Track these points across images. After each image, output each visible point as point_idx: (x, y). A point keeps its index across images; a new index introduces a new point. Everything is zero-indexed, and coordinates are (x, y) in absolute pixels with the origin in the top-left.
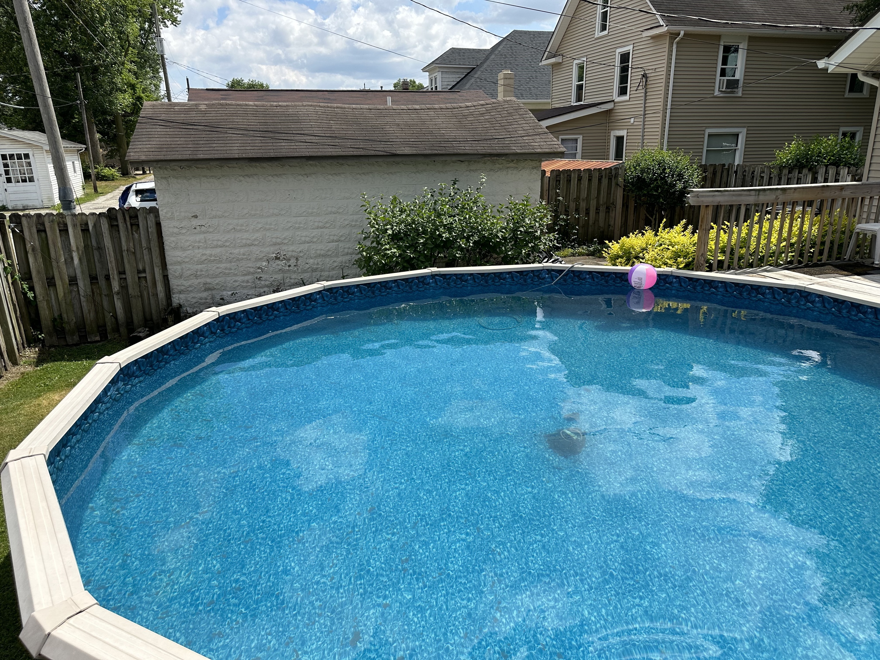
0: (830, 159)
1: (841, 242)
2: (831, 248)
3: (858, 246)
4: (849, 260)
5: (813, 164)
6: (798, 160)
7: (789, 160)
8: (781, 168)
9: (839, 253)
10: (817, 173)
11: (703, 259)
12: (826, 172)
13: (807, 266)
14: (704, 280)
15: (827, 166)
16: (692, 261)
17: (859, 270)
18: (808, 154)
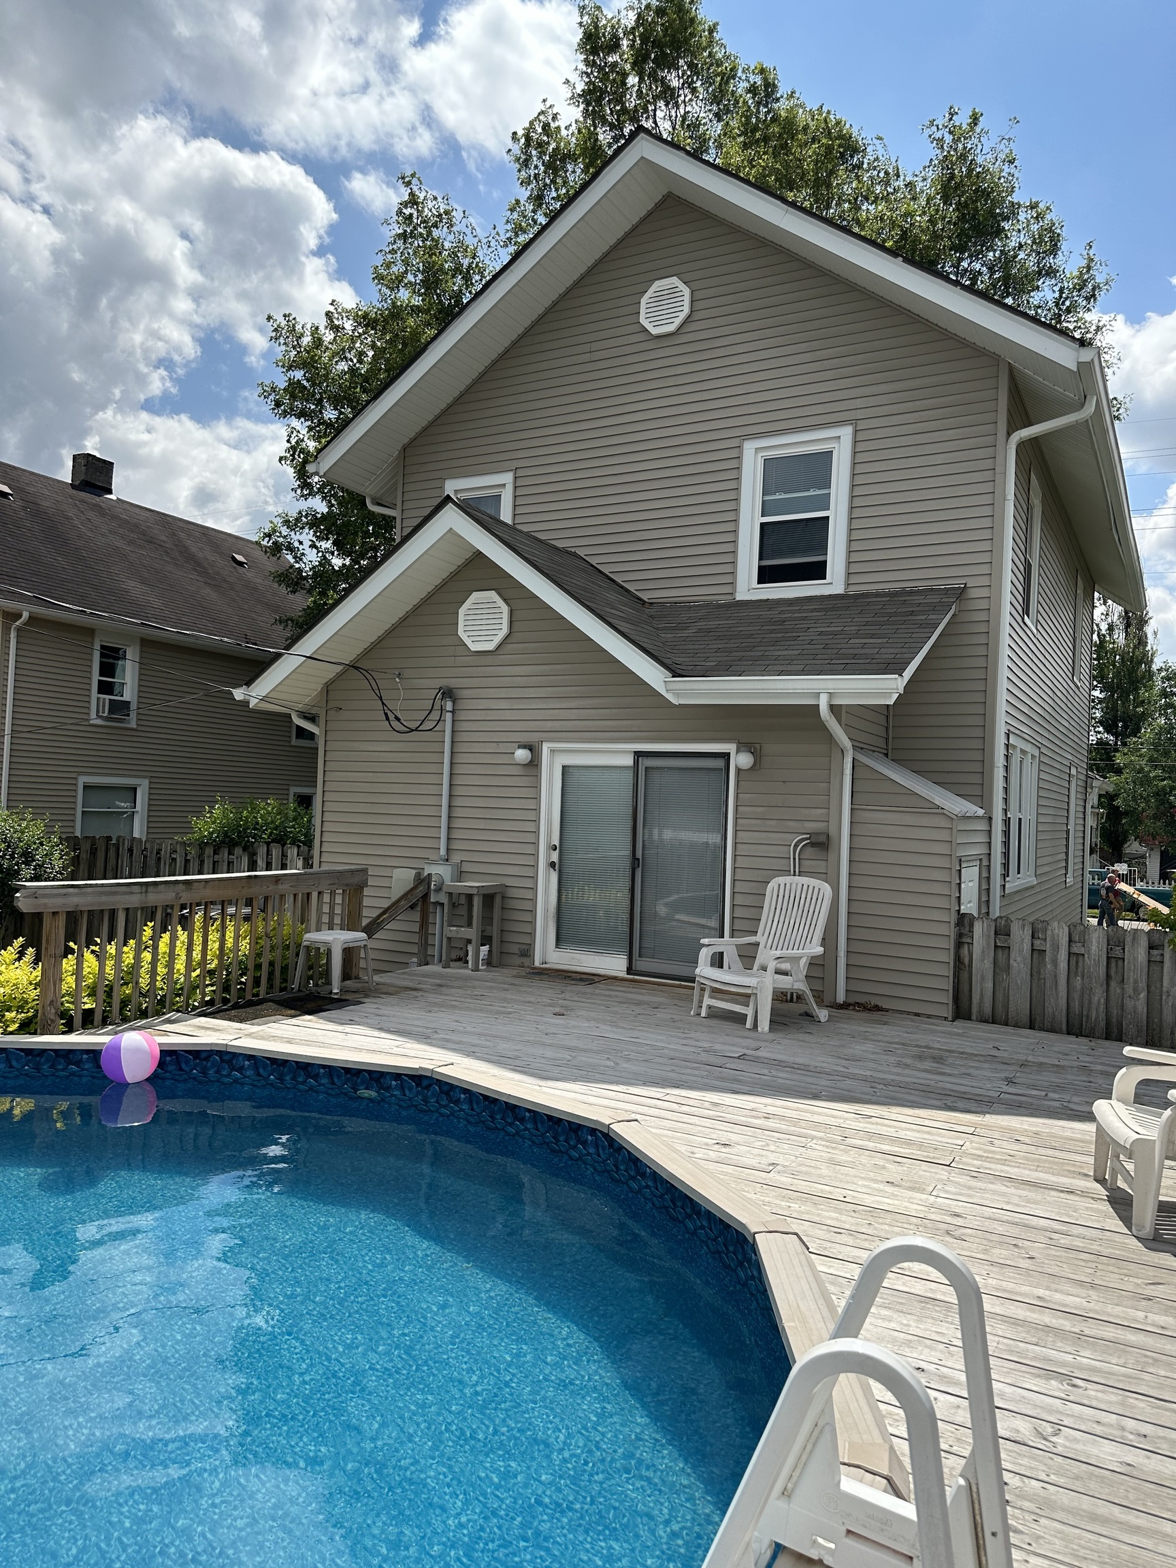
0: (271, 833)
1: (285, 962)
2: (271, 974)
3: (310, 968)
4: (299, 990)
5: (248, 841)
6: (226, 833)
7: (212, 833)
8: (202, 845)
9: (285, 980)
10: (255, 854)
11: (53, 1011)
12: (268, 853)
13: (236, 1006)
14: (55, 1051)
15: (268, 844)
16: (35, 1016)
17: (311, 1005)
18: (241, 826)
